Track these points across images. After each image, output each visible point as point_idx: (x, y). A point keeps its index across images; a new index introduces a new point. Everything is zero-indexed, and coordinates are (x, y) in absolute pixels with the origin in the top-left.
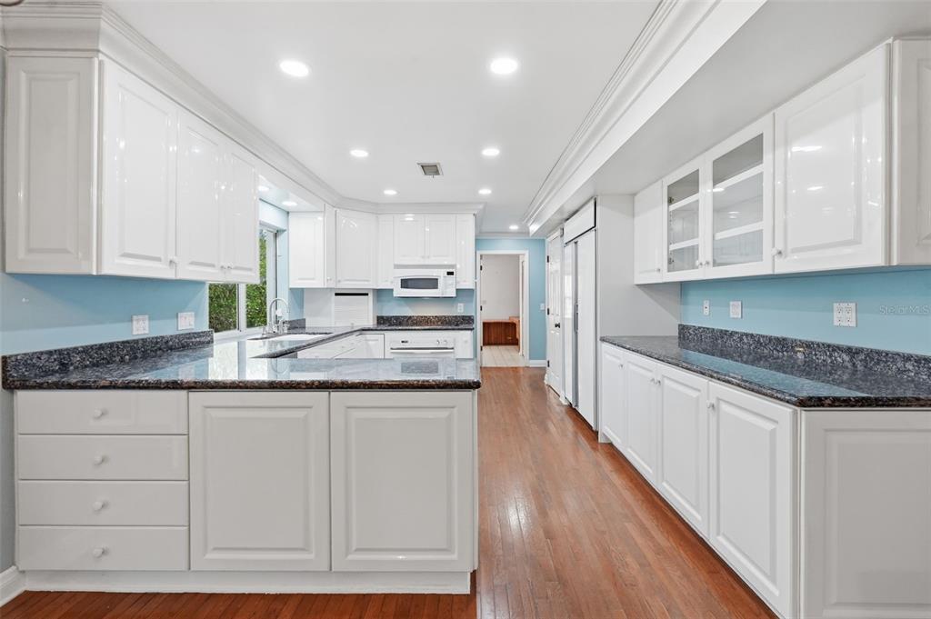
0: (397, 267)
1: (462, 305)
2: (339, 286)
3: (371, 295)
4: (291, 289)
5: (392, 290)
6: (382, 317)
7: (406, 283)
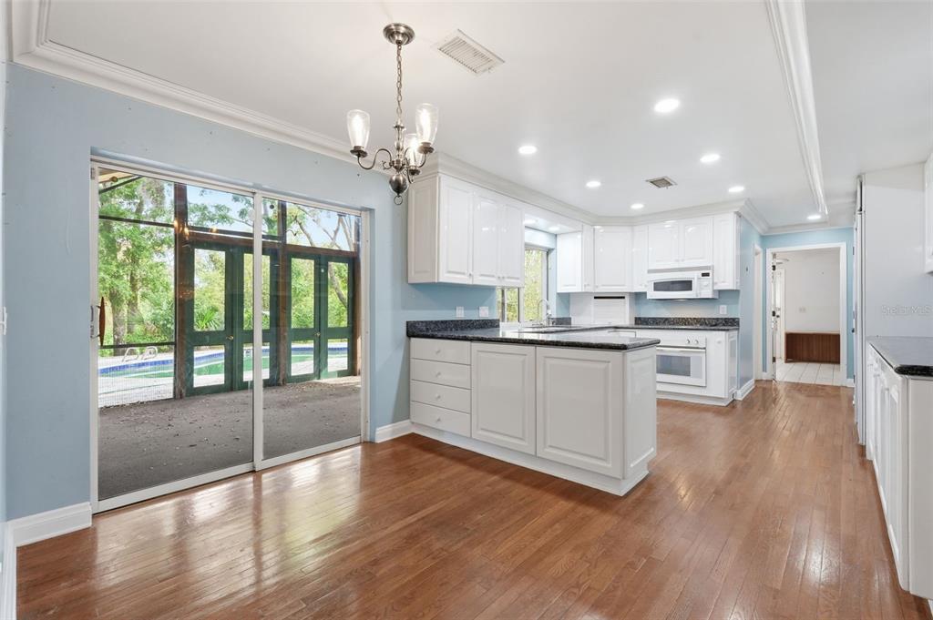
0: (650, 271)
1: (725, 306)
2: (597, 291)
3: (627, 299)
4: (558, 294)
5: (645, 293)
6: (640, 318)
7: (659, 286)
